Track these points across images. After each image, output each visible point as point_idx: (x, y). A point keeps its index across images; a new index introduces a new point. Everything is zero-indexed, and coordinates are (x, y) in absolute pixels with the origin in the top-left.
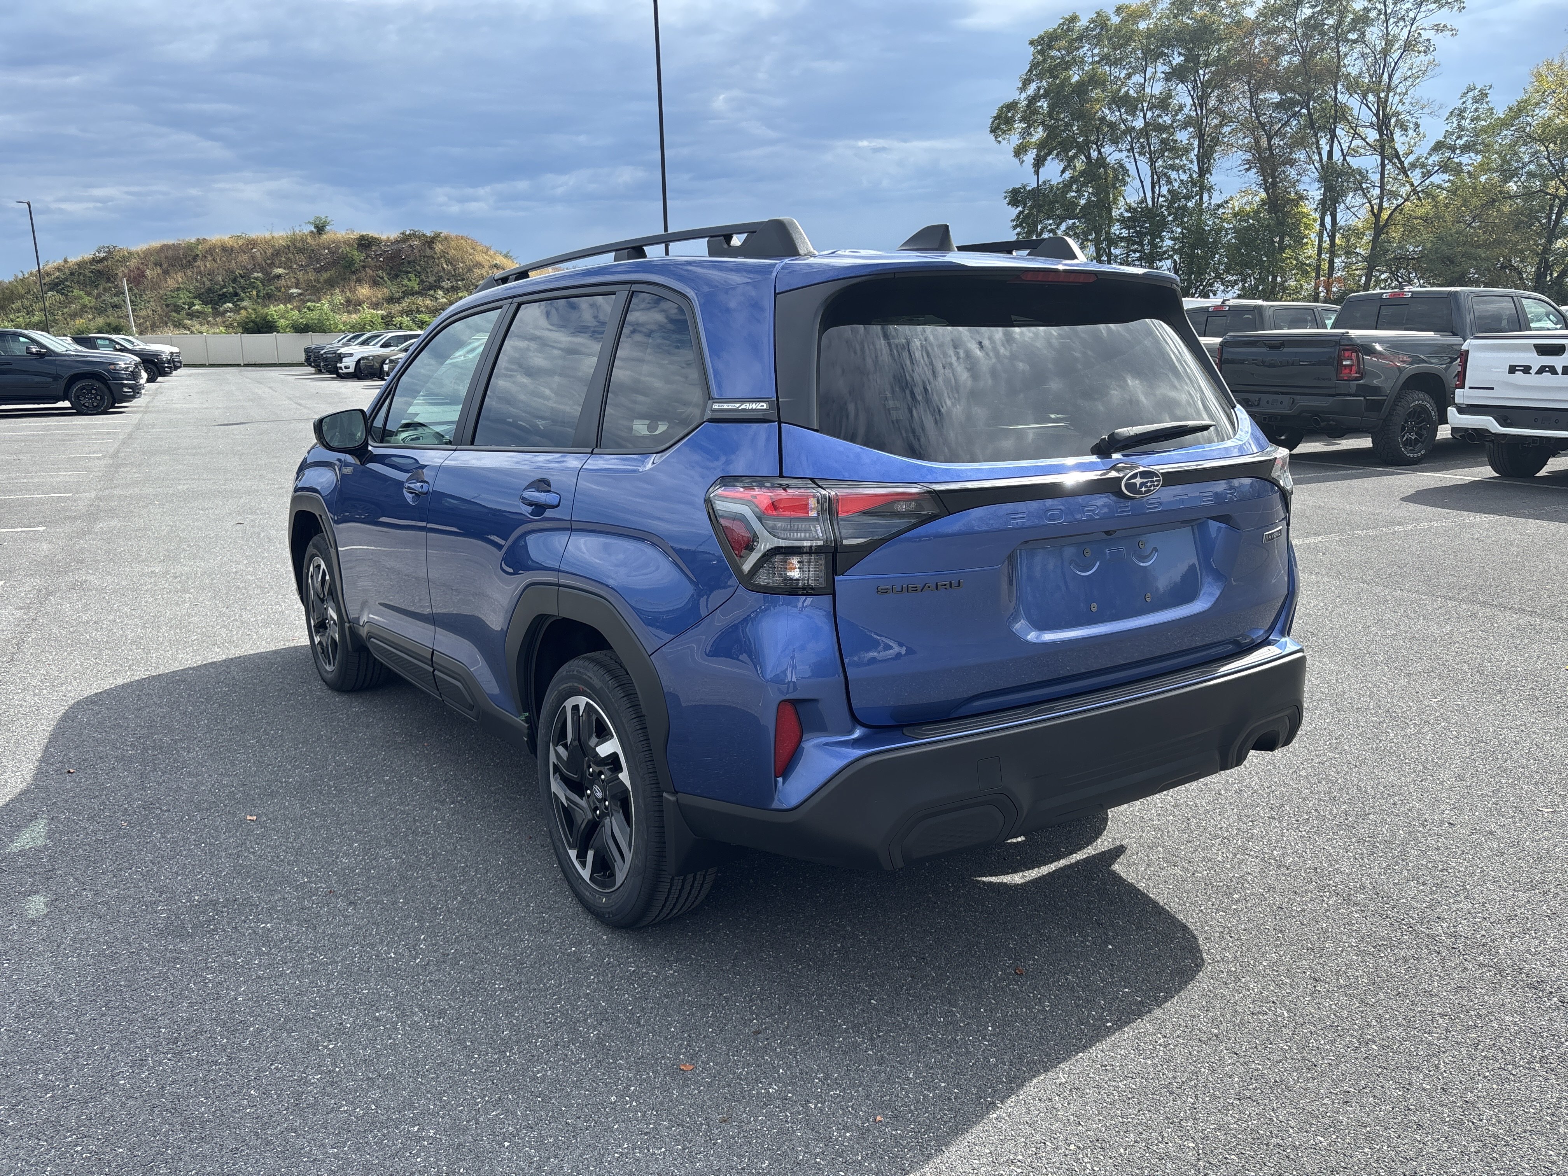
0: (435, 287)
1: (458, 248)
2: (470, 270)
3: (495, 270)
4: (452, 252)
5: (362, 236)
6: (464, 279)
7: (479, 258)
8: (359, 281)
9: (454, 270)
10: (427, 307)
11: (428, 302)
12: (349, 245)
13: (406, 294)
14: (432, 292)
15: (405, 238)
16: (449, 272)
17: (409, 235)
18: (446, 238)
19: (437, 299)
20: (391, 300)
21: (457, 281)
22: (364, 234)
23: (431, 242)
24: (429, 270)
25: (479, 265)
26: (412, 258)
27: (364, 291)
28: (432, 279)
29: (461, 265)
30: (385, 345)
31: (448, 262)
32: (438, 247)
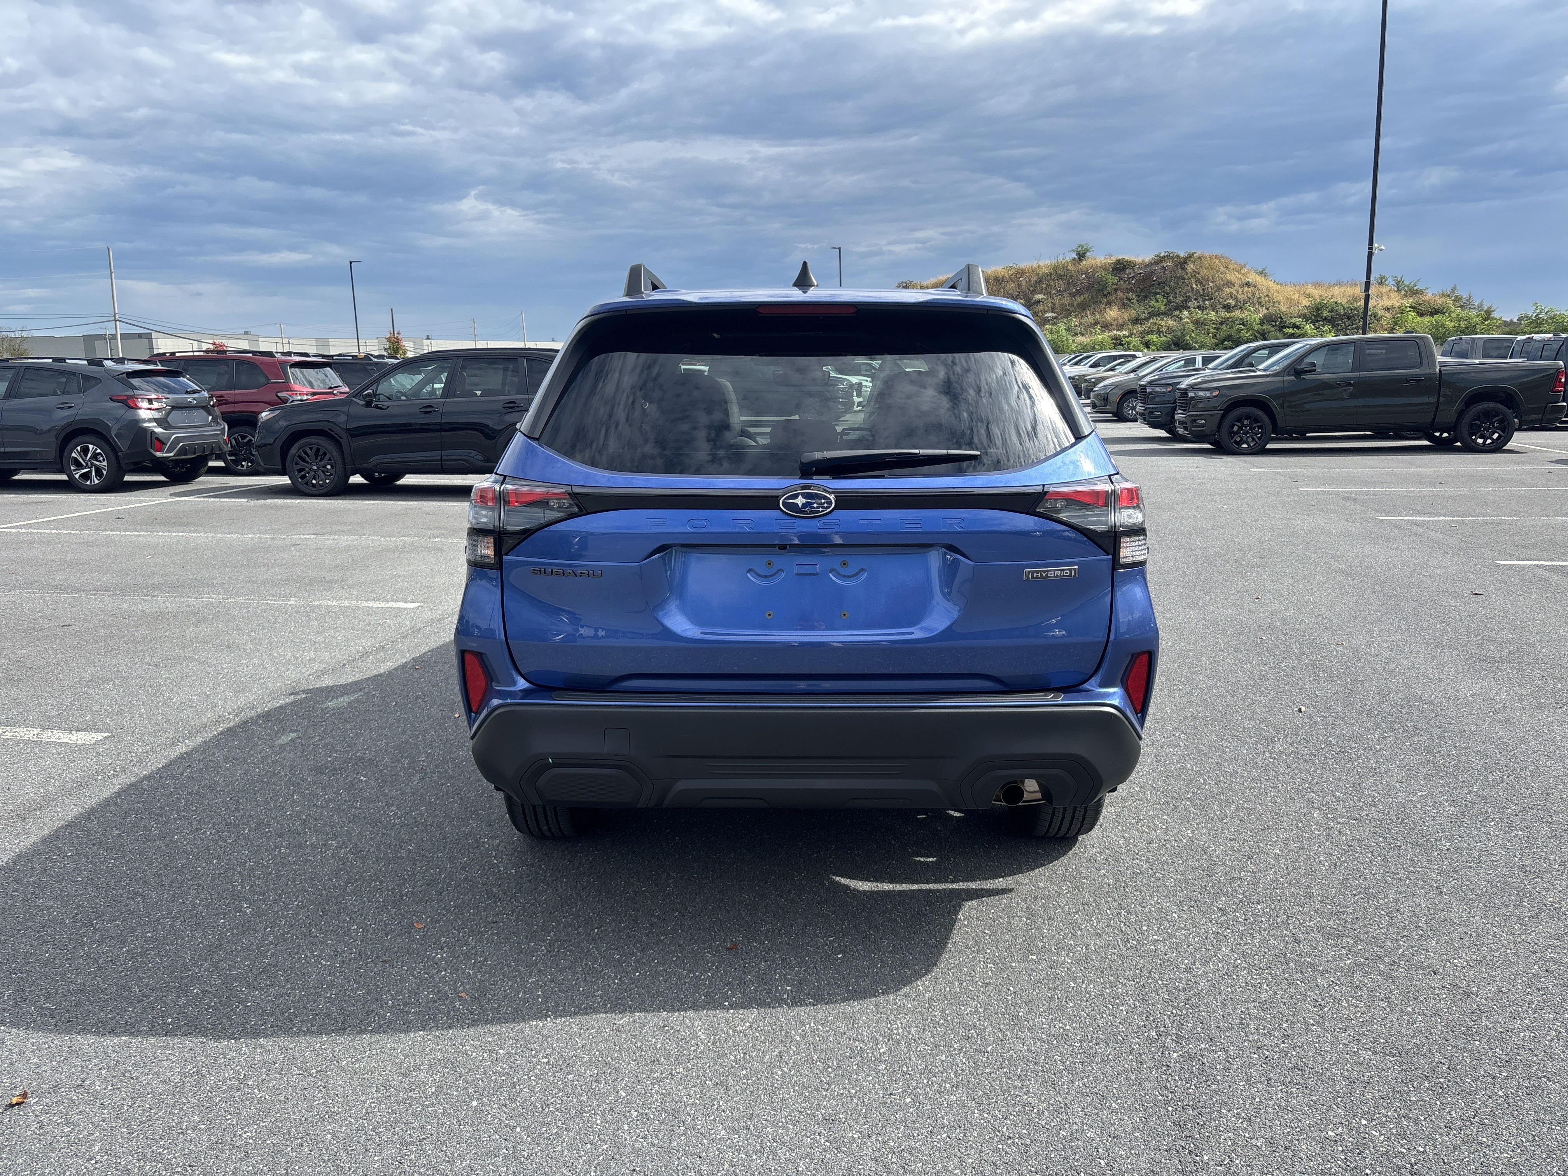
0: (1179, 308)
1: (1211, 268)
2: (1219, 289)
3: (1246, 288)
4: (1204, 272)
5: (1119, 260)
6: (1211, 299)
7: (1230, 277)
8: (1109, 303)
9: (1203, 290)
10: (1168, 328)
11: (1171, 323)
12: (1105, 270)
13: (1152, 315)
14: (1177, 312)
15: (1159, 260)
16: (1198, 292)
17: (1164, 257)
18: (1199, 258)
19: (1181, 319)
20: (1136, 321)
21: (1204, 300)
22: (1120, 257)
23: (1182, 263)
24: (1177, 291)
25: (1230, 284)
26: (1163, 280)
27: (1112, 313)
28: (1179, 300)
29: (1211, 284)
30: (1093, 366)
31: (1198, 282)
32: (1190, 267)
